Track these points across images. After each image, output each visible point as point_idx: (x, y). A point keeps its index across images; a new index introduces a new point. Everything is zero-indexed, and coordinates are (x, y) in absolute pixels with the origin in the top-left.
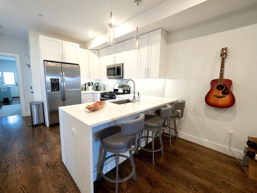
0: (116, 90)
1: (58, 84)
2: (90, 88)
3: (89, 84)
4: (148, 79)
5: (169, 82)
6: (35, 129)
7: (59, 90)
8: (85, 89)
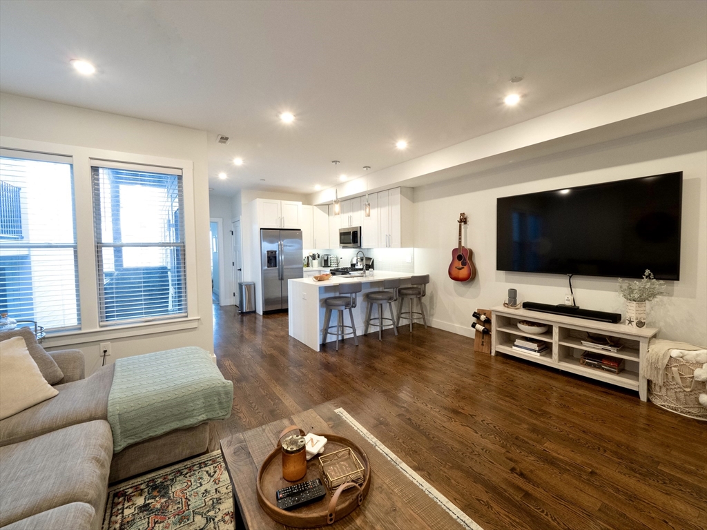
0: (353, 265)
1: (275, 257)
2: (316, 263)
3: (314, 257)
4: (390, 249)
5: (418, 252)
6: (245, 319)
7: (276, 266)
8: (308, 265)
